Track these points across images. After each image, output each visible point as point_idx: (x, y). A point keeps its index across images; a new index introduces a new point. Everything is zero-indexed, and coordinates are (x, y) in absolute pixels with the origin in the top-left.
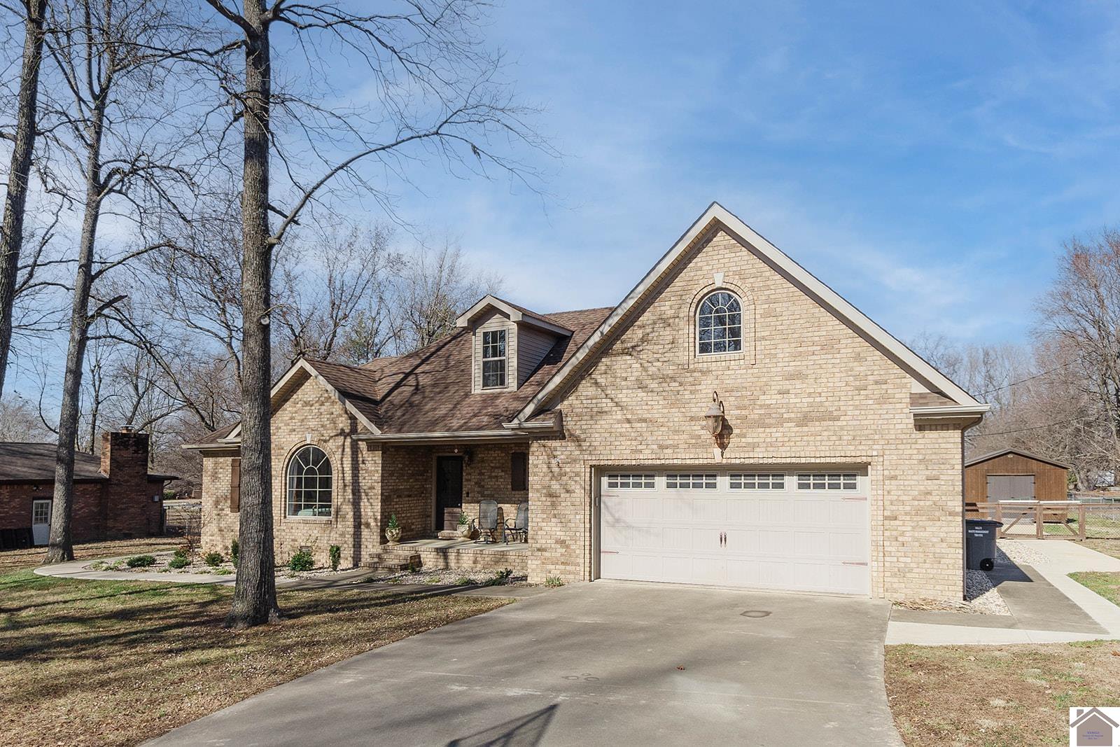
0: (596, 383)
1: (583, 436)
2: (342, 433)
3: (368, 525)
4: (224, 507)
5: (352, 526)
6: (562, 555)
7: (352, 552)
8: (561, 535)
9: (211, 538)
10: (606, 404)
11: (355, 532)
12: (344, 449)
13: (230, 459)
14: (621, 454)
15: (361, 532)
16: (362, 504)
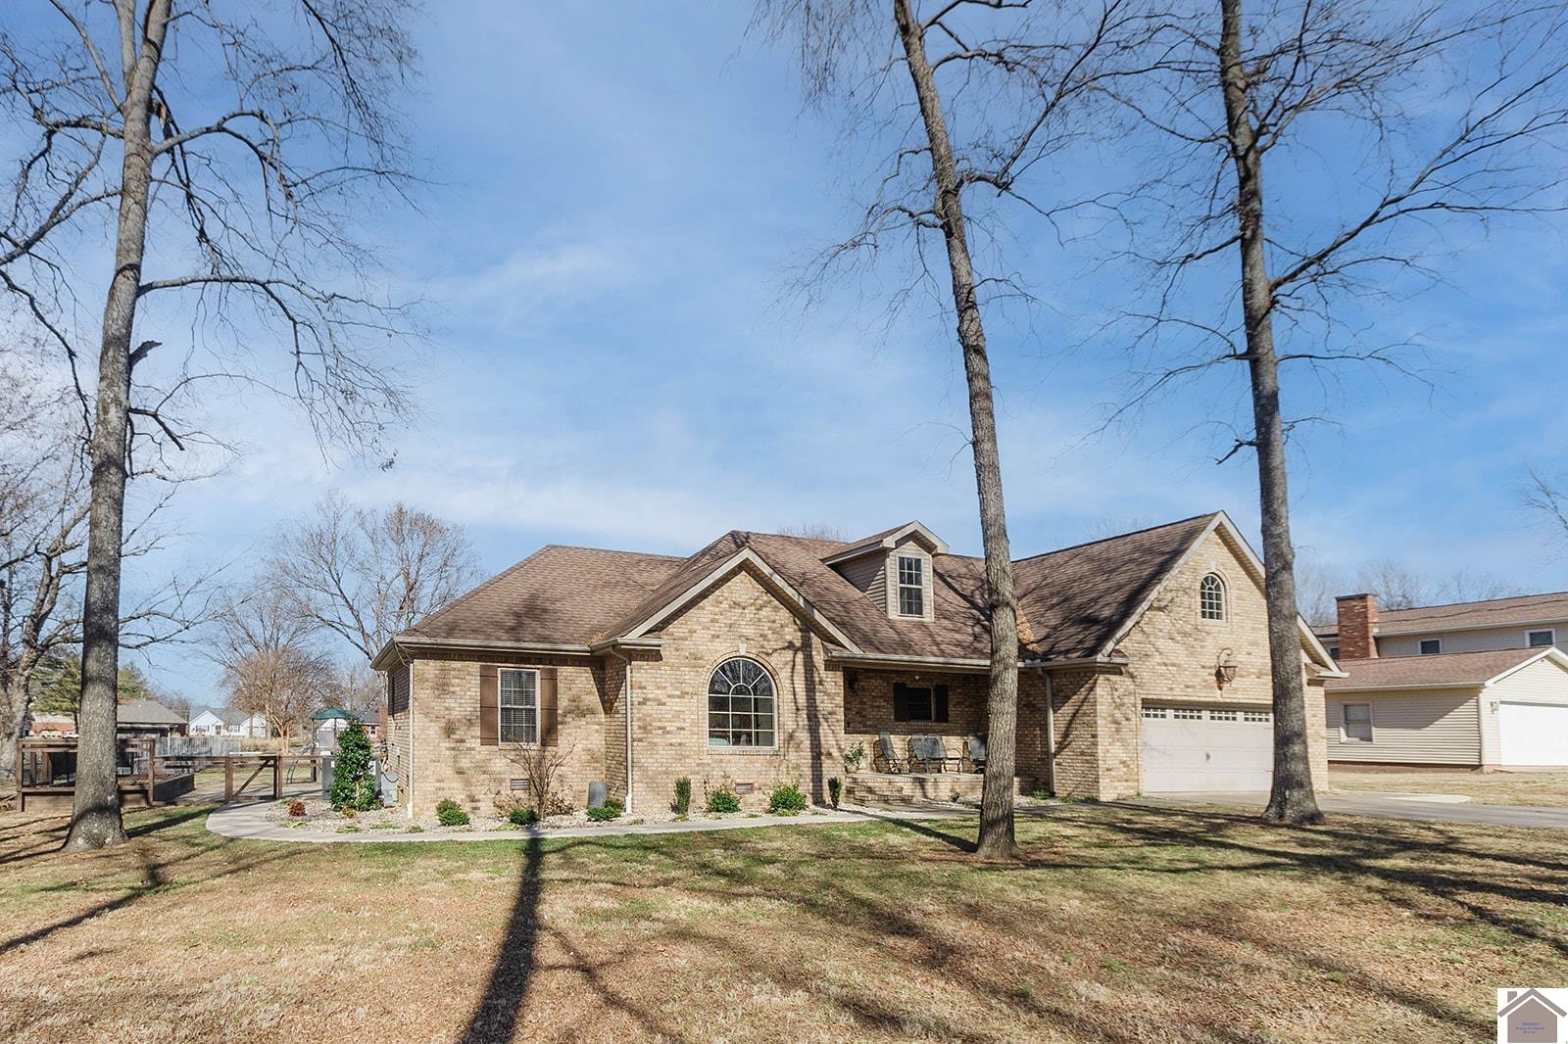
0: (1142, 631)
1: (1135, 674)
2: (791, 646)
3: (830, 754)
4: (465, 737)
5: (810, 757)
6: (1125, 774)
7: (811, 788)
8: (1124, 756)
9: (438, 785)
10: (1149, 649)
11: (813, 764)
12: (794, 666)
13: (478, 665)
14: (1161, 692)
15: (821, 764)
16: (821, 731)
